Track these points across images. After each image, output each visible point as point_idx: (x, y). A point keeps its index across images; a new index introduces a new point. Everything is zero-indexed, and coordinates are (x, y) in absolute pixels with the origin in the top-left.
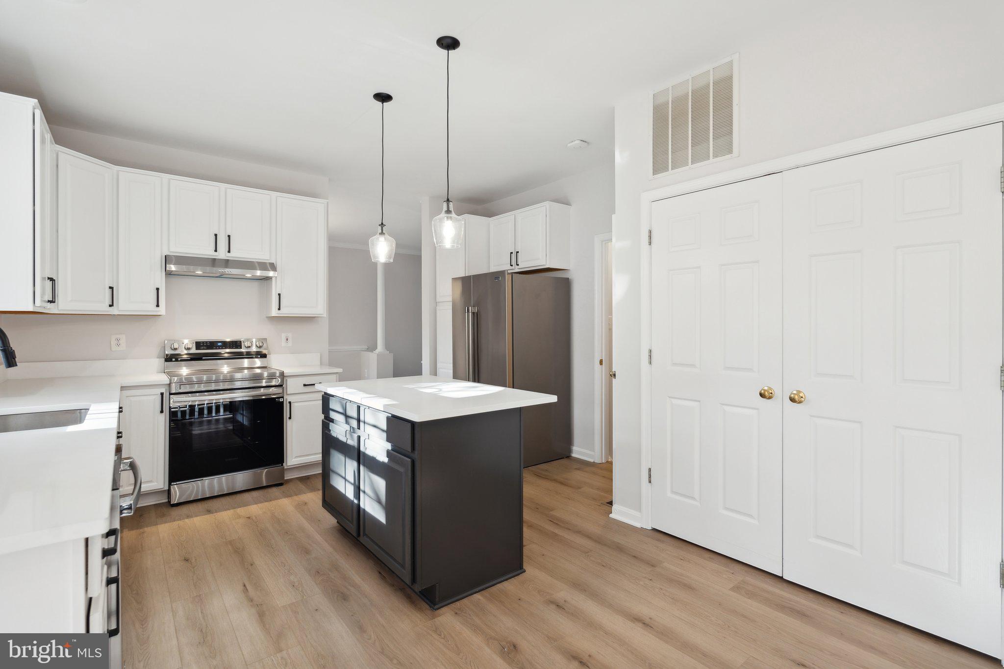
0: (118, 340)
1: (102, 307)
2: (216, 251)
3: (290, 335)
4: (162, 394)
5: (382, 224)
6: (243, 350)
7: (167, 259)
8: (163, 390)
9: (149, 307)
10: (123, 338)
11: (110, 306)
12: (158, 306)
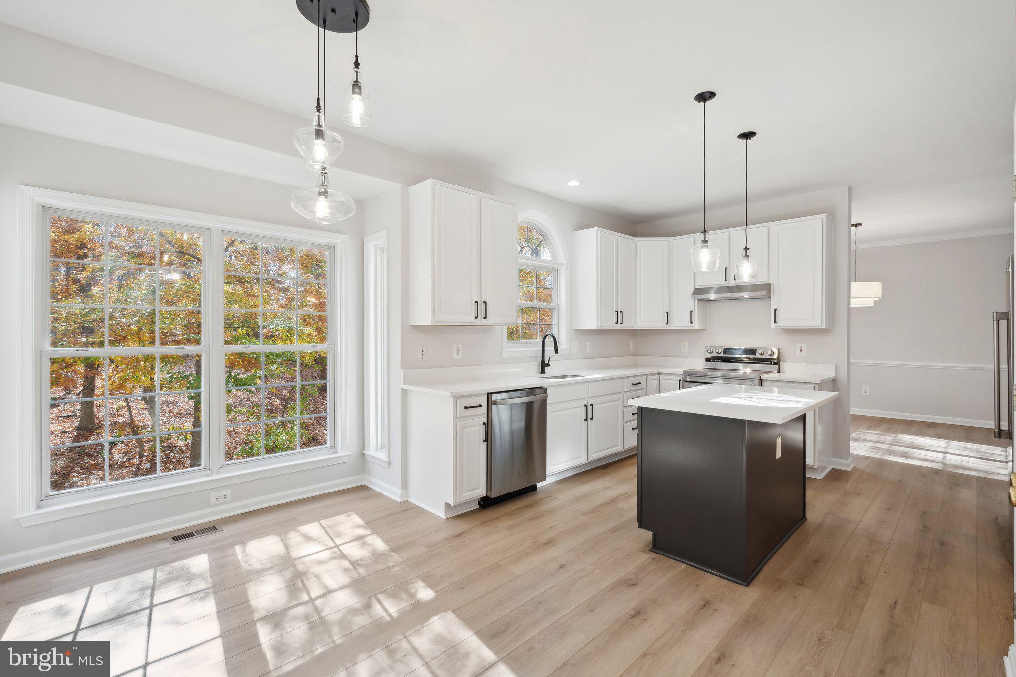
0: (684, 345)
1: (661, 325)
2: (726, 280)
3: (804, 346)
4: (680, 381)
5: (746, 248)
6: (758, 356)
7: (697, 291)
8: (681, 379)
9: (686, 324)
10: (686, 343)
11: (667, 324)
12: (691, 323)
